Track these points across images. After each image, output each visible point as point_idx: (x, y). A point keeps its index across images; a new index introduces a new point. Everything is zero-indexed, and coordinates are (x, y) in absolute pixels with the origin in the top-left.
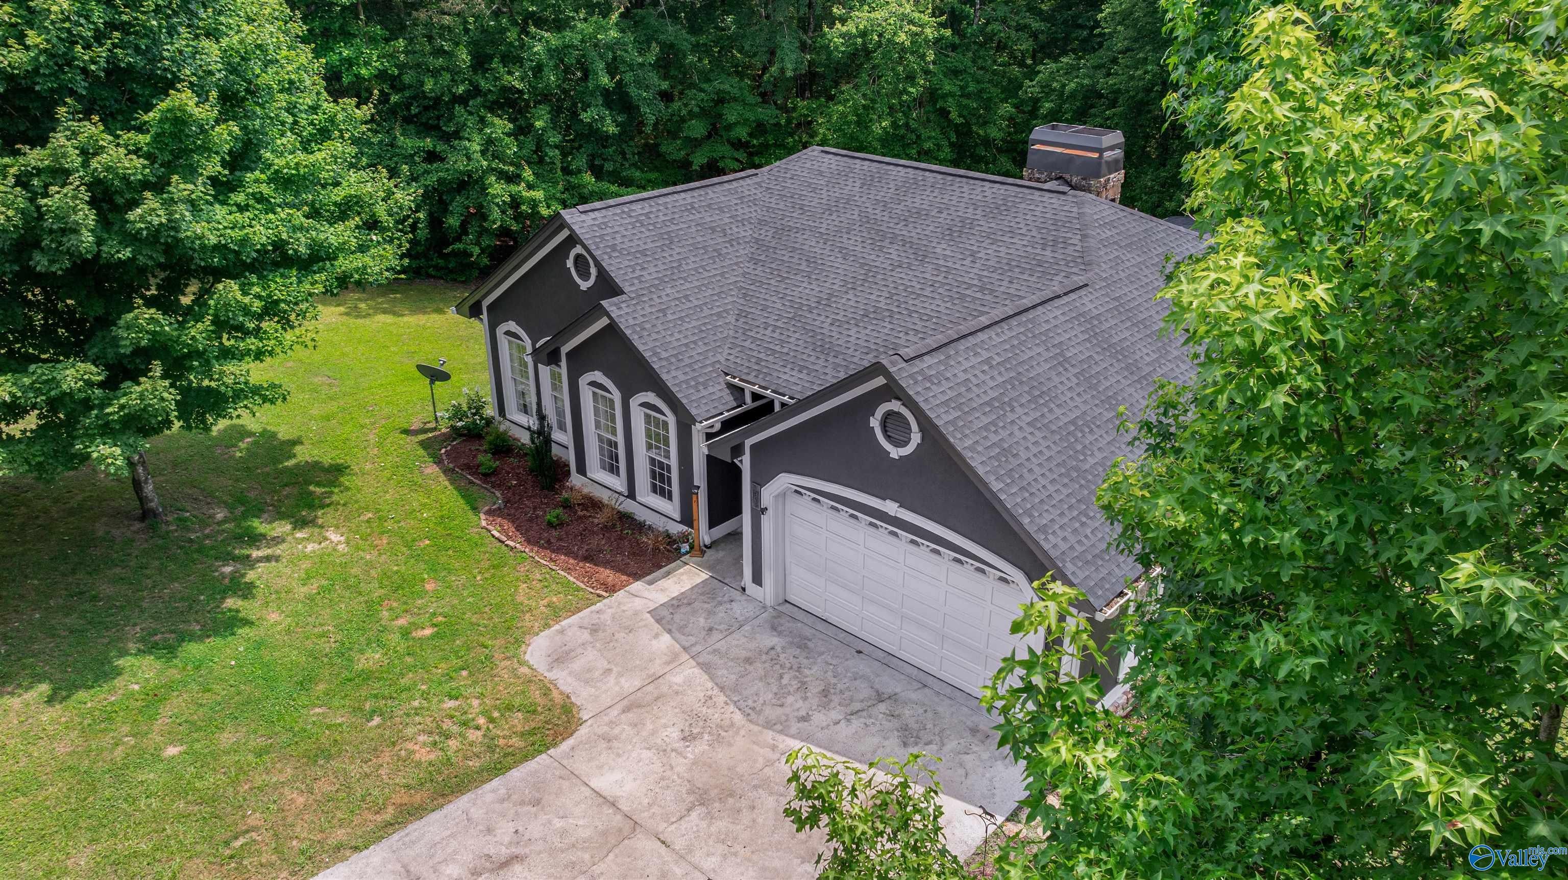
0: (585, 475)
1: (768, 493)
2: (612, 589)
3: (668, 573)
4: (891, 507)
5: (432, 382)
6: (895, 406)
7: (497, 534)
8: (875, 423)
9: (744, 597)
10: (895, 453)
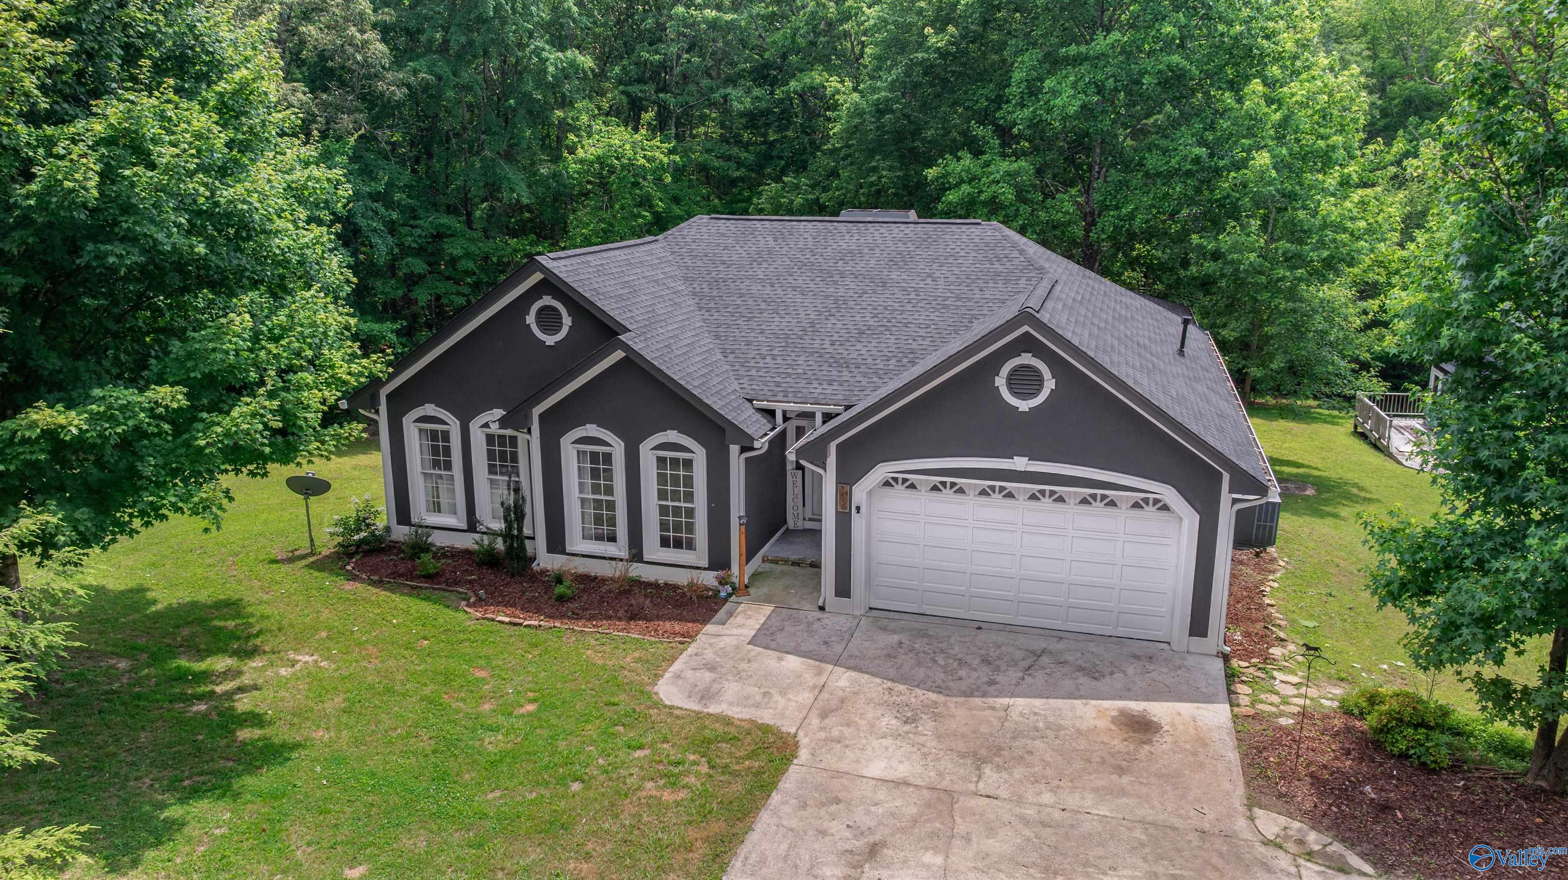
0: (563, 551)
1: (860, 492)
2: (690, 636)
3: (730, 614)
4: (1020, 463)
5: (306, 499)
6: (1026, 359)
7: (507, 620)
8: (1000, 382)
9: (827, 615)
10: (1024, 406)
